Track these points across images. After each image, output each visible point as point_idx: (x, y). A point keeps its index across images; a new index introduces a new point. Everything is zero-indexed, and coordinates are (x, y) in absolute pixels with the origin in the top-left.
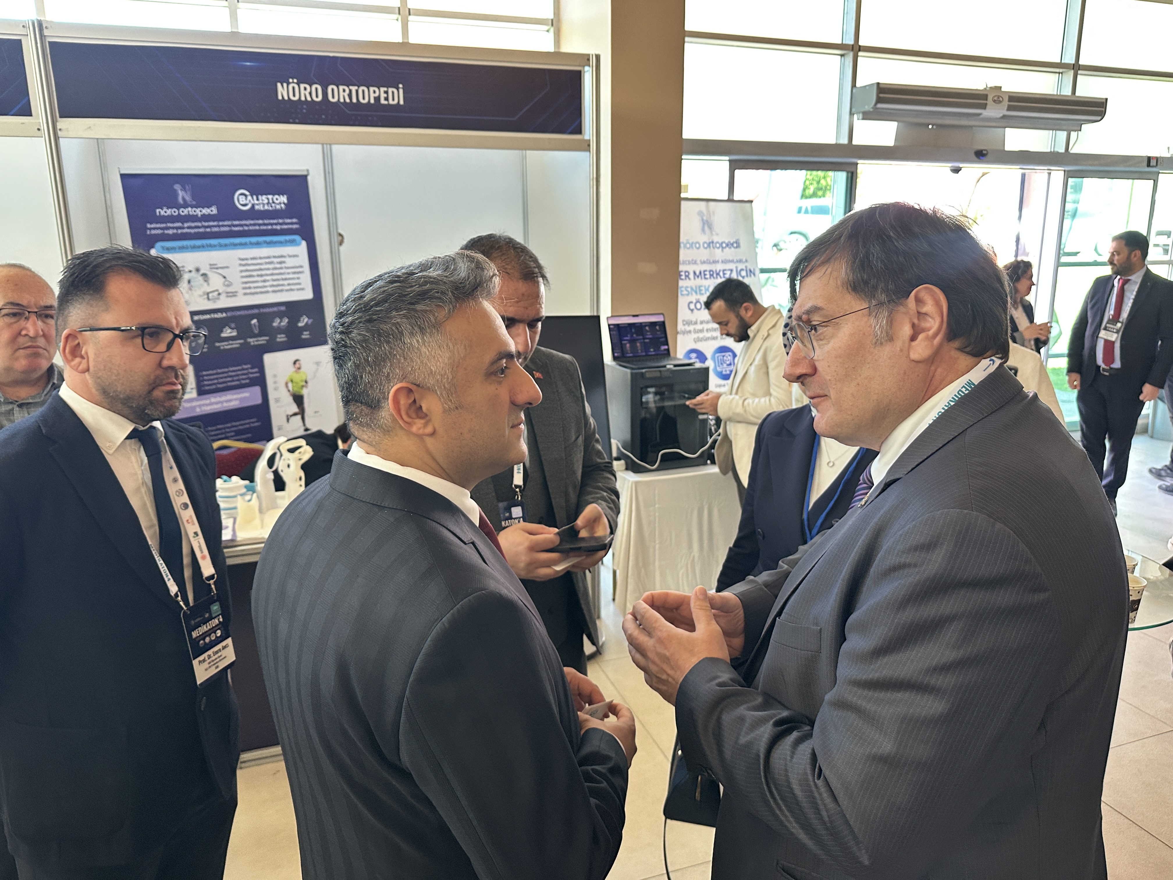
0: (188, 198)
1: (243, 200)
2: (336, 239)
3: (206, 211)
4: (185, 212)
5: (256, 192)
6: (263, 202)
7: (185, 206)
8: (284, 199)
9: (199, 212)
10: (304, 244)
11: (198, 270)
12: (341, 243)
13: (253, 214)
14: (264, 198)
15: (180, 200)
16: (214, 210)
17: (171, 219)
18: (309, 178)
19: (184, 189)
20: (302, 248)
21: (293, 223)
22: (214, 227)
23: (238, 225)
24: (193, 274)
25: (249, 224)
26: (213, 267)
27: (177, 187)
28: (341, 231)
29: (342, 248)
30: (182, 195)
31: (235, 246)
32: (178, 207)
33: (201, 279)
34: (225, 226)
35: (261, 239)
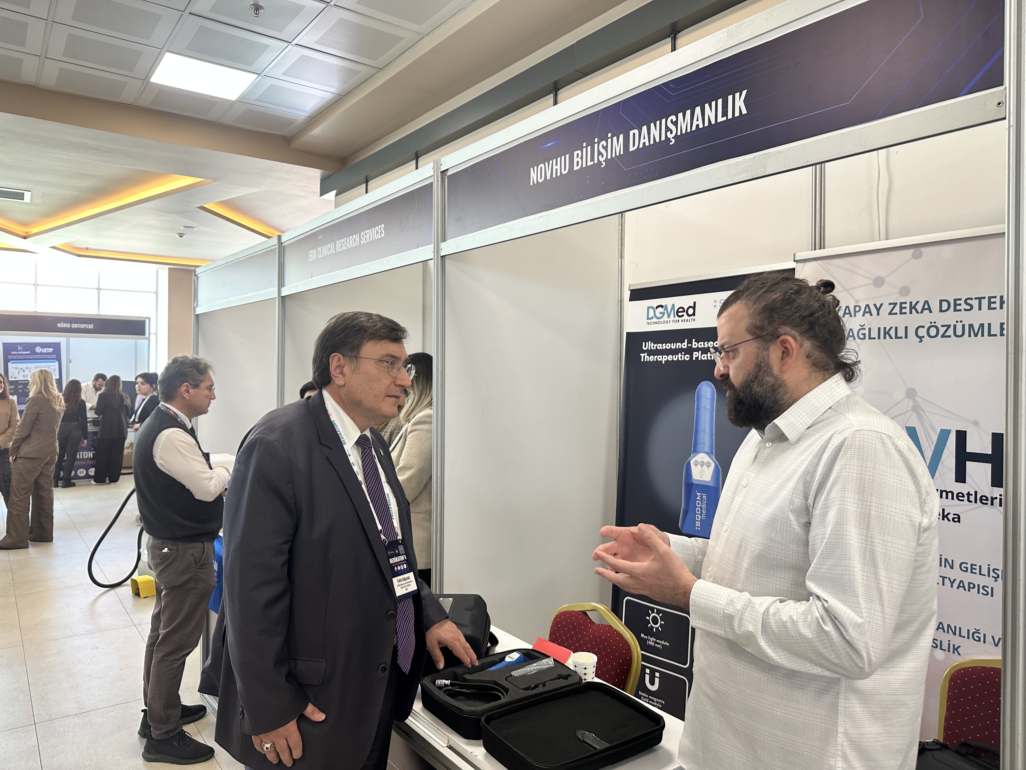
0: (21, 349)
1: (38, 349)
2: (69, 361)
3: (26, 352)
4: (20, 353)
5: (43, 347)
6: (45, 350)
7: (20, 351)
8: (52, 349)
9: (24, 353)
10: (57, 362)
11: (22, 369)
12: (70, 362)
13: (41, 353)
14: (45, 349)
15: (19, 350)
16: (29, 352)
17: (15, 355)
18: (61, 344)
19: (20, 346)
20: (57, 364)
21: (55, 356)
22: (28, 357)
23: (36, 356)
24: (20, 370)
25: (39, 356)
26: (26, 368)
27: (18, 346)
28: (70, 359)
29: (70, 364)
30: (19, 348)
31: (34, 362)
32: (18, 351)
33: (22, 371)
34: (32, 357)
35: (43, 361)
